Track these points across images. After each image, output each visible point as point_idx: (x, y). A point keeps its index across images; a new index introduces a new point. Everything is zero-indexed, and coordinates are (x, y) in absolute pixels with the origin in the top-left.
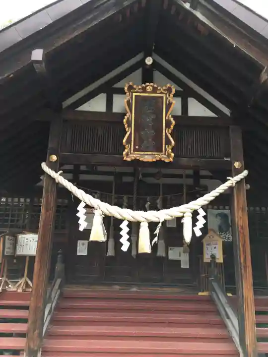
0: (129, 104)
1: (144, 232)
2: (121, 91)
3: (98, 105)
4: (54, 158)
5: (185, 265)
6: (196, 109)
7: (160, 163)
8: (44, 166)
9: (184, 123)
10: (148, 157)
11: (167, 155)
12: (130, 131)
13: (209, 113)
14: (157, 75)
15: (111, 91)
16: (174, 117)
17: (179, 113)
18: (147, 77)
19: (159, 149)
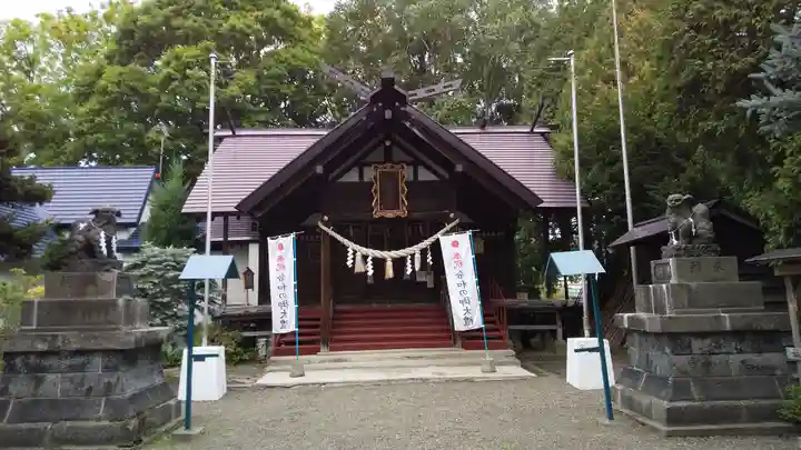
0: (375, 178)
1: (389, 264)
2: (369, 165)
3: (352, 177)
4: (326, 218)
5: (430, 285)
6: (425, 175)
7: (398, 218)
8: (320, 224)
9: (414, 186)
10: (390, 214)
11: (402, 212)
12: (377, 197)
13: (432, 177)
14: (396, 150)
15: (361, 165)
16: (406, 183)
17: (412, 178)
18: (388, 158)
19: (396, 207)
